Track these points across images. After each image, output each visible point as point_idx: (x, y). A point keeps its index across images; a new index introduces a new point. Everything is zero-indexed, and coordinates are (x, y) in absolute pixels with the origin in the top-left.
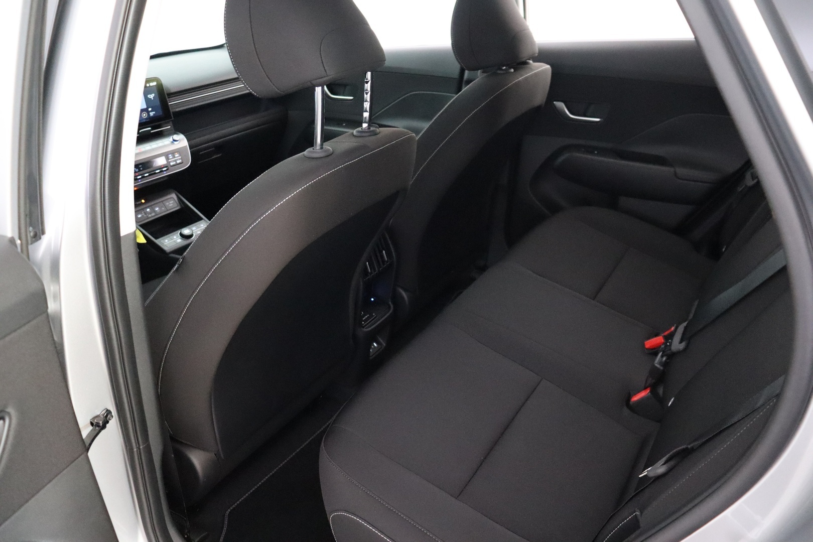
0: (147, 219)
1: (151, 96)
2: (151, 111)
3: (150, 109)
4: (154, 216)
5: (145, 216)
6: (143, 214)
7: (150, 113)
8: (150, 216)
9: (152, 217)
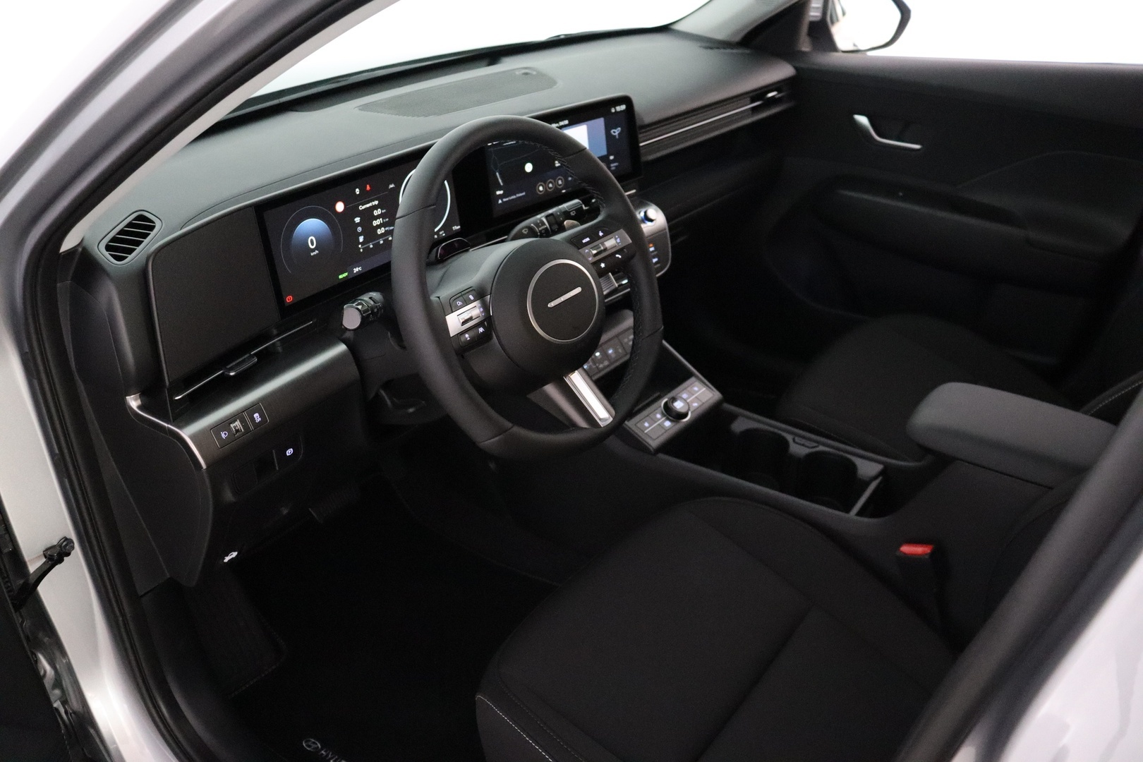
0: (597, 373)
1: (616, 132)
2: (613, 161)
3: (612, 158)
4: (608, 366)
5: (594, 367)
6: (591, 364)
7: (612, 165)
8: (601, 366)
9: (605, 367)
